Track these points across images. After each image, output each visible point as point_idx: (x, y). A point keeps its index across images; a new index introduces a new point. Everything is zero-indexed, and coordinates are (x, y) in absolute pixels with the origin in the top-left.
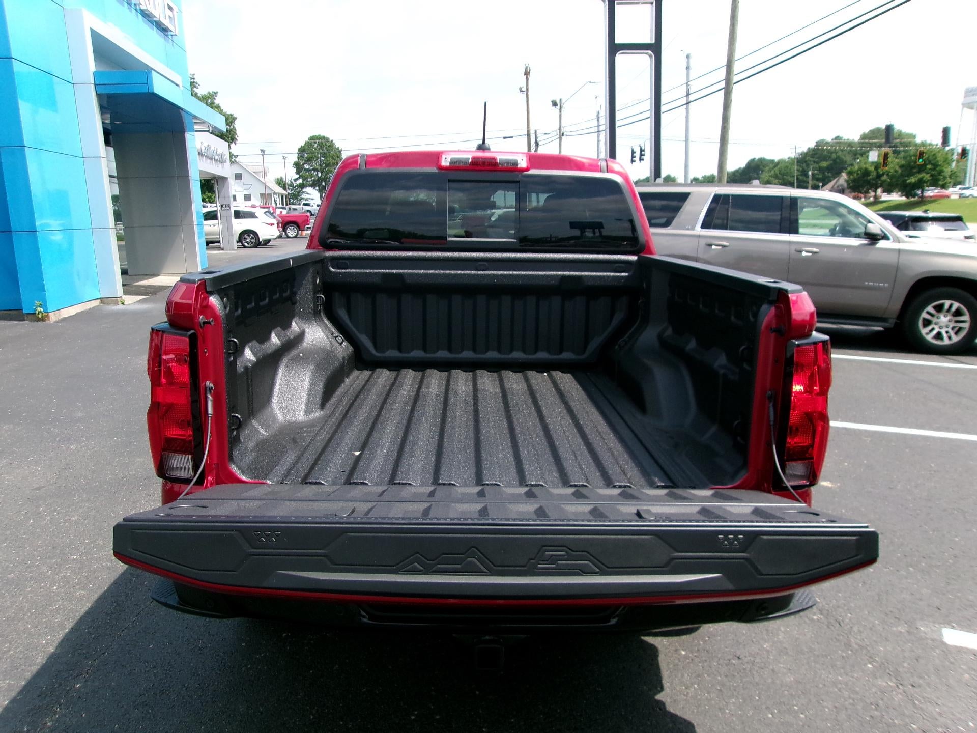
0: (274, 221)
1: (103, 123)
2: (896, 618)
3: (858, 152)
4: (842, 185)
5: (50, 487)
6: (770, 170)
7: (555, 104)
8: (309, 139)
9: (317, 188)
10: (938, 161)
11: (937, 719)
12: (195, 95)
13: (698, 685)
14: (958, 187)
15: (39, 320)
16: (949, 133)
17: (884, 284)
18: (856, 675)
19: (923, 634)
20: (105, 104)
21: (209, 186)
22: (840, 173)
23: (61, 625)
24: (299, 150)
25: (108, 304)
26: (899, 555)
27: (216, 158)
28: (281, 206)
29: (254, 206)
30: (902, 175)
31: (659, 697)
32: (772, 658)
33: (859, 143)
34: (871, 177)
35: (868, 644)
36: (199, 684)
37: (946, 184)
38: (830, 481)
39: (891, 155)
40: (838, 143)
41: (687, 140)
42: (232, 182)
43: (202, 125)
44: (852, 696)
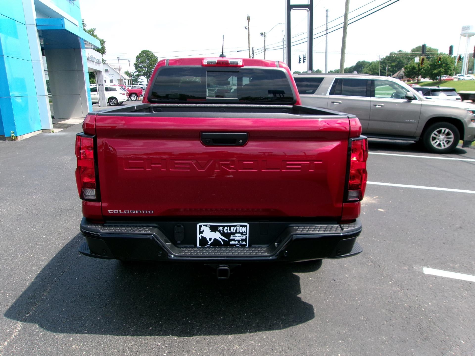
0: (125, 93)
1: (41, 44)
2: (404, 264)
3: (410, 58)
4: (402, 74)
5: (25, 214)
6: (367, 67)
7: (262, 34)
8: (141, 52)
9: (146, 76)
10: (448, 62)
11: (416, 302)
12: (85, 30)
13: (316, 291)
14: (458, 75)
15: (13, 140)
16: (453, 49)
17: (414, 120)
18: (384, 286)
19: (415, 270)
20: (41, 35)
21: (93, 75)
22: (401, 68)
23: (36, 271)
24: (136, 58)
25: (46, 132)
26: (409, 239)
27: (96, 61)
28: (128, 85)
29: (115, 85)
30: (431, 69)
31: (298, 296)
32: (349, 280)
33: (411, 53)
34: (416, 70)
35: (391, 274)
36: (99, 293)
37: (451, 73)
38: (382, 209)
39: (425, 59)
40: (401, 53)
41: (326, 52)
42: (104, 73)
43: (88, 45)
44: (381, 294)
